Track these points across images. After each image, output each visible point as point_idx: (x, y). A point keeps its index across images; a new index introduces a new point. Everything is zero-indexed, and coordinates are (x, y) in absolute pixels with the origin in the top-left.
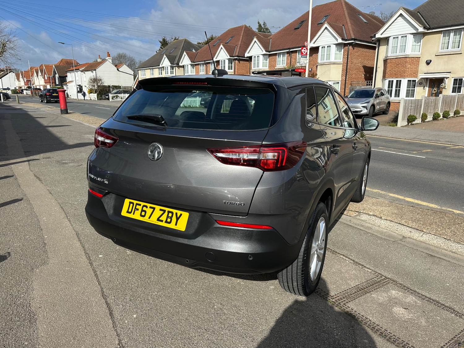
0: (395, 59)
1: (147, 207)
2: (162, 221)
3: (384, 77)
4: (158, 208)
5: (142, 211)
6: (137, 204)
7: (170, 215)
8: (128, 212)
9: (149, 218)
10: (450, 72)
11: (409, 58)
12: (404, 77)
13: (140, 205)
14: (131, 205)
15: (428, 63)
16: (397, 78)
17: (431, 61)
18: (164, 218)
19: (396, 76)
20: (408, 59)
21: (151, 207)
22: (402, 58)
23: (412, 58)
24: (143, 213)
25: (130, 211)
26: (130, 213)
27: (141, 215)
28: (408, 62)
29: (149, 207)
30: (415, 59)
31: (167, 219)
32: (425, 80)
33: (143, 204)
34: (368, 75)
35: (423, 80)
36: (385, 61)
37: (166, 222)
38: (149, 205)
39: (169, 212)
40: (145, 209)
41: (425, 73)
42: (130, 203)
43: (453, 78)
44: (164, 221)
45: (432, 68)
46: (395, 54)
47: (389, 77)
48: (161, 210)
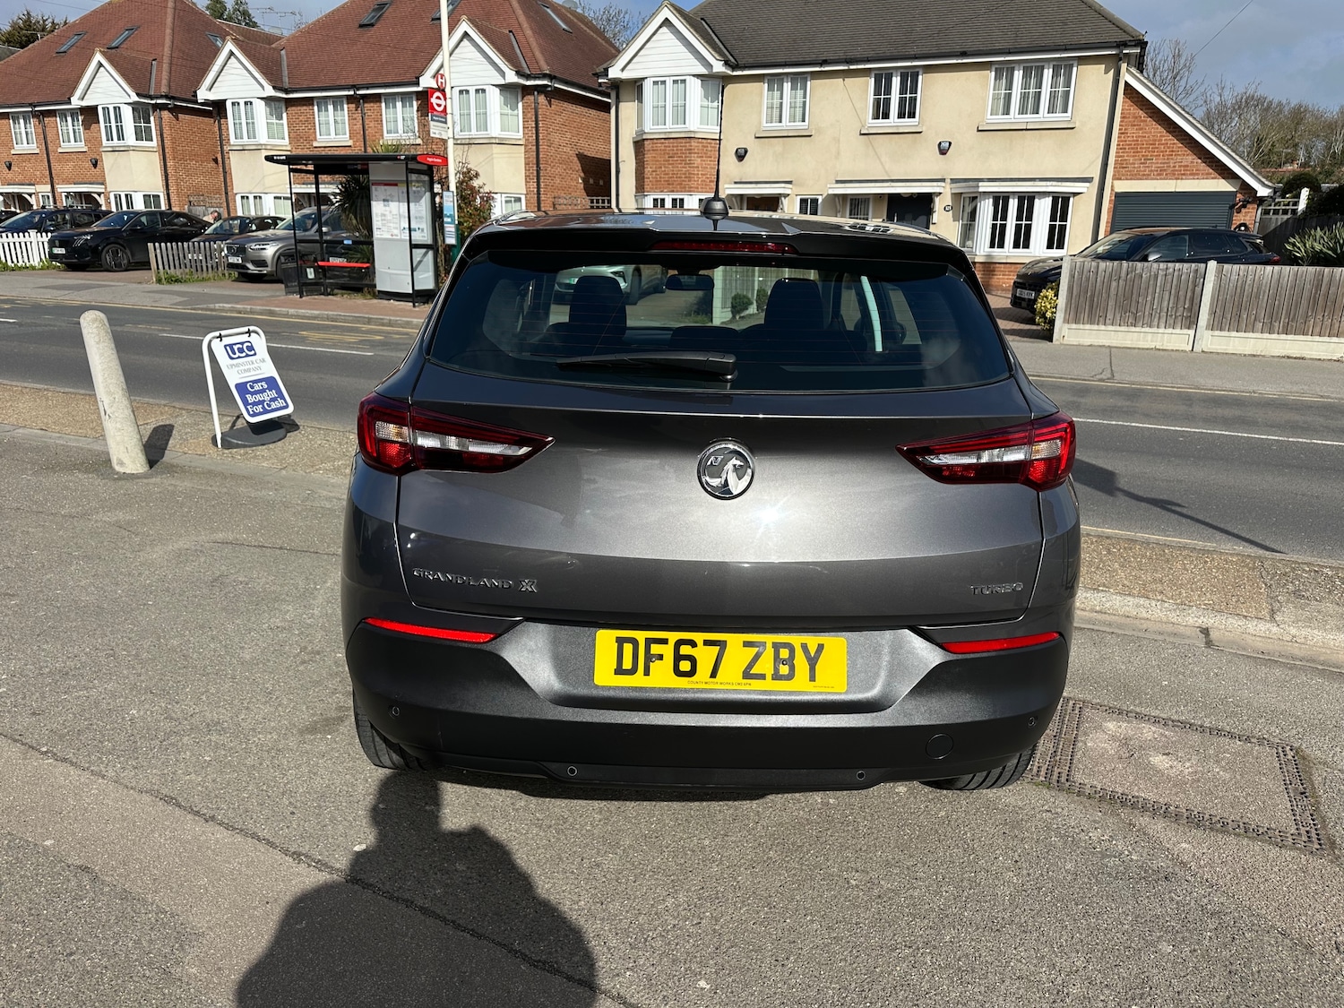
0: (663, 141)
1: (693, 644)
2: (762, 677)
3: (640, 188)
4: (734, 640)
5: (678, 658)
6: (649, 642)
7: (784, 653)
8: (619, 671)
9: (713, 675)
10: (790, 182)
11: (696, 141)
12: (690, 191)
13: (665, 641)
14: (628, 648)
15: (741, 156)
16: (673, 191)
17: (746, 151)
18: (765, 665)
19: (670, 186)
20: (694, 143)
21: (707, 643)
22: (679, 140)
23: (703, 141)
24: (685, 666)
25: (627, 664)
26: (633, 671)
27: (678, 672)
28: (696, 151)
29: (700, 643)
30: (710, 143)
31: (776, 669)
32: (738, 199)
33: (673, 637)
34: (591, 181)
35: (734, 199)
36: (639, 145)
37: (777, 676)
38: (698, 637)
39: (777, 646)
40: (685, 650)
41: (736, 183)
42: (621, 641)
43: (799, 198)
44: (769, 677)
45: (750, 168)
46: (660, 128)
47: (653, 190)
48: (747, 644)
